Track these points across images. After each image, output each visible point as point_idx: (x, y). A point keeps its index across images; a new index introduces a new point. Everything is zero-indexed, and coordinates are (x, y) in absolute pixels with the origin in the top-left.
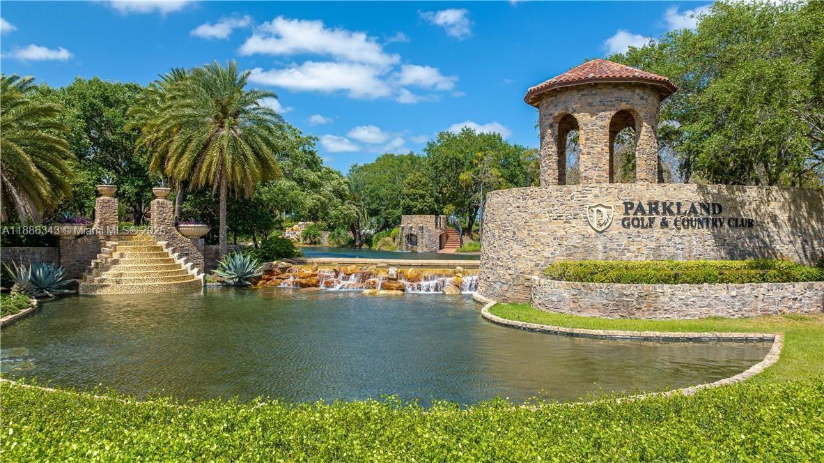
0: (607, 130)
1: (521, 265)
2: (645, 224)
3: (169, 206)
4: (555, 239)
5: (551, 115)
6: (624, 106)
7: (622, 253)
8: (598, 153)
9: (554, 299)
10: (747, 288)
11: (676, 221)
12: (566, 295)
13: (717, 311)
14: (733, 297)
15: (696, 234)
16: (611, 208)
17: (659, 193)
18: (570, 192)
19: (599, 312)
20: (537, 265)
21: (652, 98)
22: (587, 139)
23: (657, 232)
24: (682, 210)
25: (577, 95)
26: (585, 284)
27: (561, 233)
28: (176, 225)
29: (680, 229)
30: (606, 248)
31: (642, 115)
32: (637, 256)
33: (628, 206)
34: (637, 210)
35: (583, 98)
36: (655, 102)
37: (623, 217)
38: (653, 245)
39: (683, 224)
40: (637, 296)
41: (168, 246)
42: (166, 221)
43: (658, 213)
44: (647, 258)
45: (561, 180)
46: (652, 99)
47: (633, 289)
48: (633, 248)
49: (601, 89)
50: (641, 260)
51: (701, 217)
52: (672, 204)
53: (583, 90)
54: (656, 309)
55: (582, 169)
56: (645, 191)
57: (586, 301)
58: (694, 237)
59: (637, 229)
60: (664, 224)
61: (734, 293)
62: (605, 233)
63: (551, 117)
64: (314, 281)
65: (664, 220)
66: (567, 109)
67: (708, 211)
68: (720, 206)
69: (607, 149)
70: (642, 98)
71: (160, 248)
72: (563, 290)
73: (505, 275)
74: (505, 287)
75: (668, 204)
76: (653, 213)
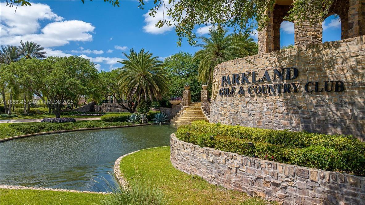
2: (230, 93)
23: (237, 99)
24: (258, 79)
29: (253, 96)
33: (224, 79)
37: (221, 88)
38: (233, 110)
41: (203, 108)
42: (204, 98)
51: (273, 84)
52: (249, 74)
60: (241, 92)
62: (215, 102)
76: (236, 82)
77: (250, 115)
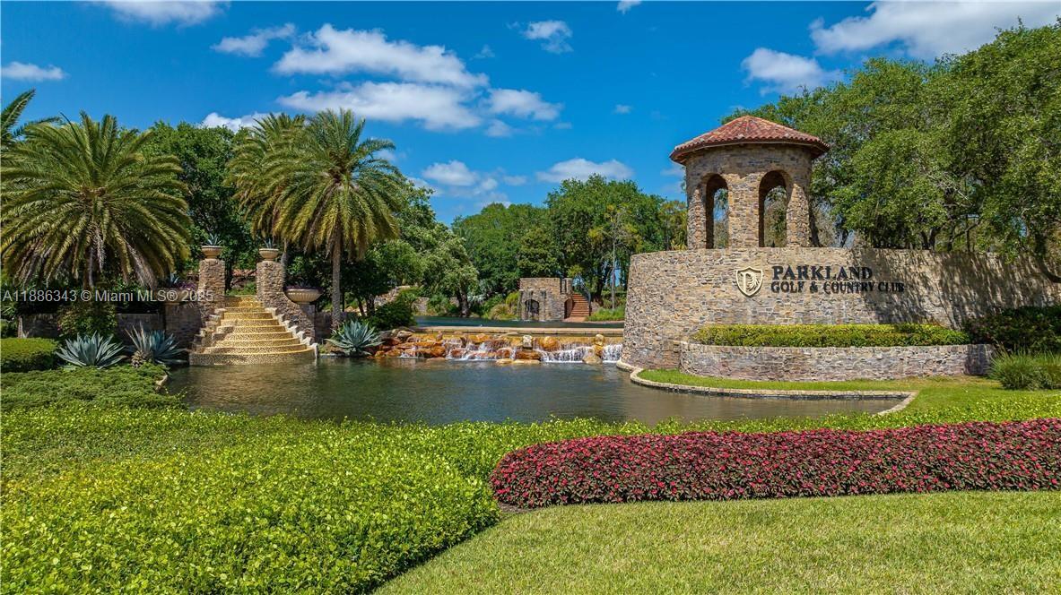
0: (757, 192)
1: (669, 331)
2: (794, 289)
3: (278, 269)
4: (704, 303)
5: (698, 174)
6: (774, 167)
7: (772, 317)
8: (748, 215)
9: (704, 363)
10: (893, 351)
11: (825, 285)
12: (716, 359)
13: (863, 373)
14: (879, 360)
15: (845, 299)
16: (760, 272)
17: (809, 257)
18: (719, 256)
19: (749, 375)
20: (686, 330)
21: (803, 158)
22: (736, 201)
23: (807, 296)
24: (832, 274)
25: (726, 155)
26: (735, 347)
27: (710, 297)
28: (285, 289)
29: (829, 293)
30: (756, 312)
31: (792, 176)
32: (786, 321)
33: (777, 270)
34: (787, 274)
35: (732, 158)
36: (807, 162)
37: (772, 281)
38: (802, 309)
39: (833, 288)
40: (784, 359)
41: (278, 312)
42: (275, 285)
43: (807, 277)
44: (796, 323)
45: (710, 244)
46: (803, 160)
47: (781, 352)
48: (782, 312)
49: (750, 149)
50: (790, 324)
51: (851, 282)
52: (821, 268)
53: (732, 150)
54: (804, 372)
55: (731, 231)
56: (796, 254)
57: (737, 364)
58: (843, 302)
59: (786, 294)
60: (814, 288)
61: (880, 356)
62: (754, 298)
63: (699, 177)
64: (439, 351)
65: (813, 284)
66: (715, 169)
67: (857, 275)
68: (869, 270)
69: (756, 211)
70: (793, 159)
71: (269, 315)
72: (713, 354)
73: (651, 341)
74: (653, 353)
75: (818, 268)
76: (803, 277)
77: (827, 313)
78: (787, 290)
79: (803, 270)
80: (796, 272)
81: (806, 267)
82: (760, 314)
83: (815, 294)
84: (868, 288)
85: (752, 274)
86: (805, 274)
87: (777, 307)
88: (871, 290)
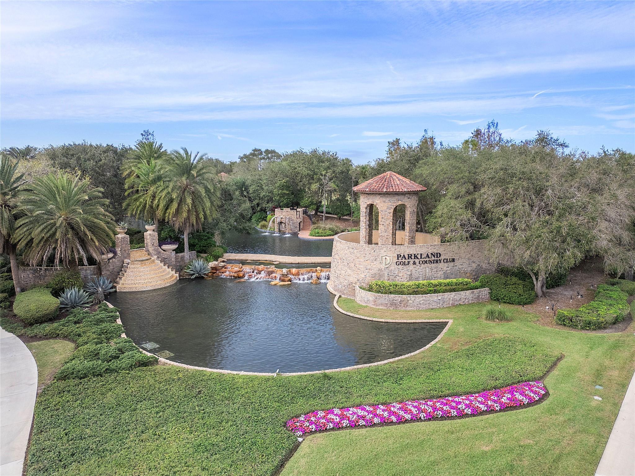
0: (392, 215)
2: (406, 264)
3: (155, 235)
4: (366, 269)
6: (400, 203)
7: (395, 277)
8: (387, 225)
9: (366, 299)
10: (446, 295)
11: (420, 262)
12: (371, 299)
13: (432, 306)
14: (440, 299)
15: (428, 267)
16: (391, 257)
17: (412, 250)
18: (373, 248)
19: (384, 306)
20: (358, 280)
23: (411, 267)
24: (423, 257)
26: (379, 294)
27: (369, 267)
28: (160, 245)
29: (421, 265)
30: (389, 275)
31: (408, 206)
32: (402, 278)
33: (399, 256)
34: (403, 258)
35: (381, 198)
37: (396, 261)
38: (409, 273)
39: (423, 263)
40: (399, 301)
41: (158, 258)
42: (155, 244)
43: (412, 259)
44: (406, 279)
45: (370, 242)
46: (414, 198)
47: (398, 298)
48: (400, 275)
49: (390, 195)
50: (403, 281)
51: (431, 259)
52: (418, 254)
54: (407, 306)
57: (379, 302)
58: (427, 268)
60: (414, 263)
62: (388, 268)
63: (366, 204)
65: (414, 261)
66: (373, 202)
67: (434, 256)
68: (439, 253)
69: (391, 223)
70: (409, 198)
72: (370, 296)
73: (343, 283)
74: (344, 289)
75: (416, 254)
76: (410, 258)
77: (420, 274)
78: (403, 265)
79: (410, 256)
80: (407, 257)
81: (411, 255)
82: (390, 275)
83: (415, 266)
84: (439, 262)
85: (388, 258)
86: (411, 257)
87: (398, 272)
88: (440, 262)
